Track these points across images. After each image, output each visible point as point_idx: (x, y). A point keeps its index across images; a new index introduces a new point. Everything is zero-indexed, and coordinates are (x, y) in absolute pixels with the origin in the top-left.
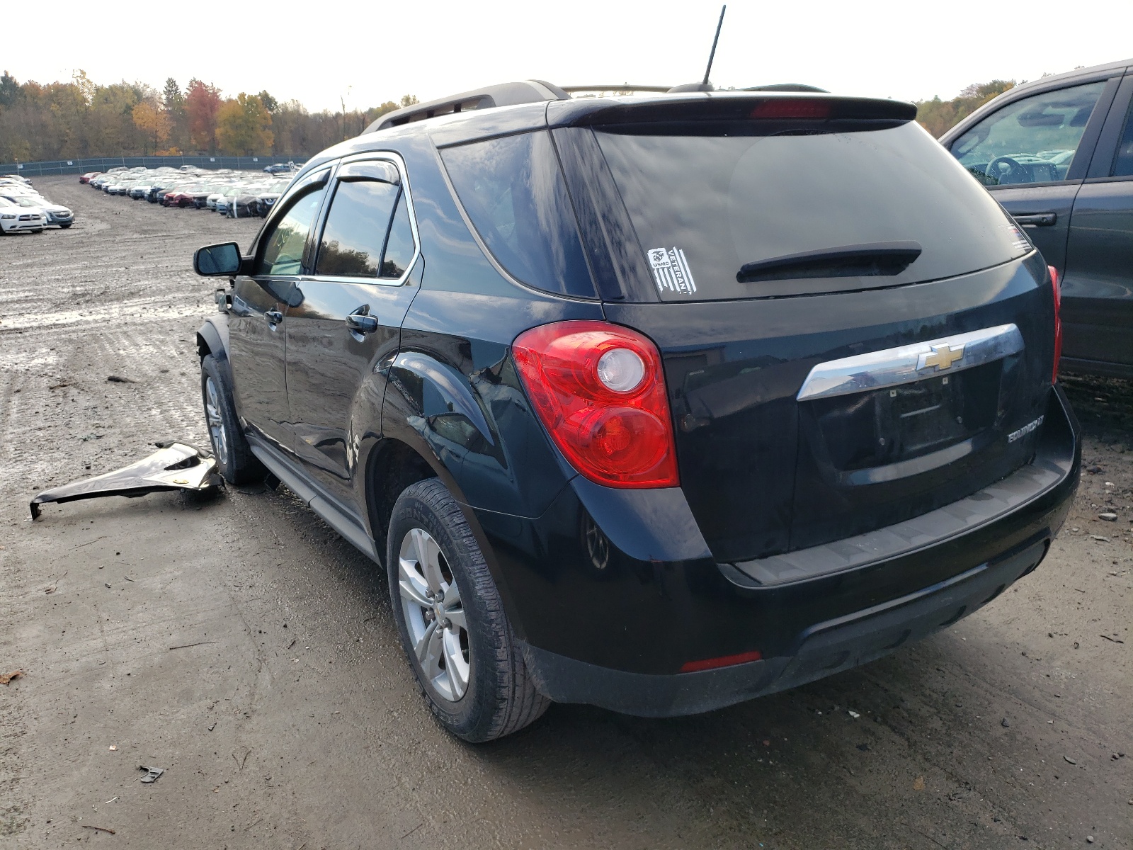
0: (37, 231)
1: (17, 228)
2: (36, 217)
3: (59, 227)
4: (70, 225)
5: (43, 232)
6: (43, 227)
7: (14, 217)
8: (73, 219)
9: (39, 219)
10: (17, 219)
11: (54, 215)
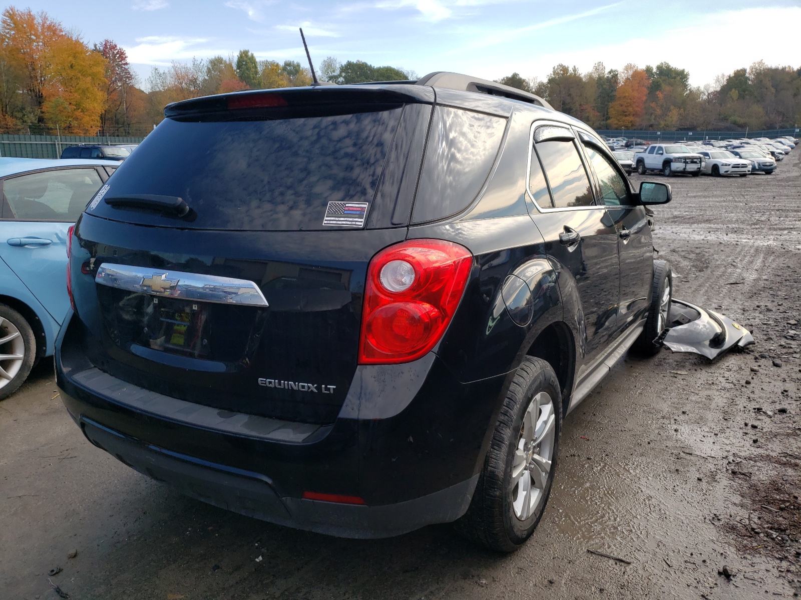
0: (743, 175)
1: (729, 173)
2: (744, 166)
3: (764, 173)
4: (772, 172)
5: (747, 176)
6: (747, 172)
7: (729, 165)
8: (775, 168)
9: (746, 167)
10: (730, 167)
11: (761, 165)
